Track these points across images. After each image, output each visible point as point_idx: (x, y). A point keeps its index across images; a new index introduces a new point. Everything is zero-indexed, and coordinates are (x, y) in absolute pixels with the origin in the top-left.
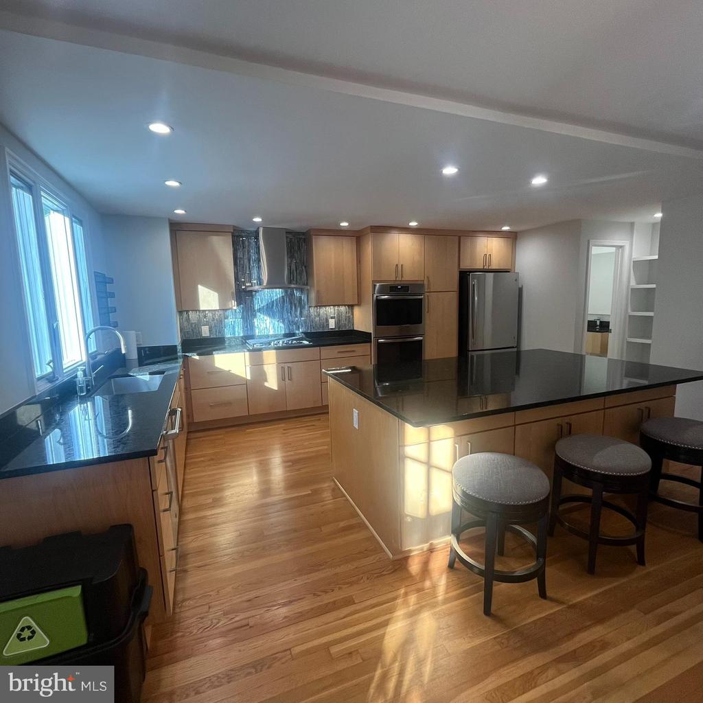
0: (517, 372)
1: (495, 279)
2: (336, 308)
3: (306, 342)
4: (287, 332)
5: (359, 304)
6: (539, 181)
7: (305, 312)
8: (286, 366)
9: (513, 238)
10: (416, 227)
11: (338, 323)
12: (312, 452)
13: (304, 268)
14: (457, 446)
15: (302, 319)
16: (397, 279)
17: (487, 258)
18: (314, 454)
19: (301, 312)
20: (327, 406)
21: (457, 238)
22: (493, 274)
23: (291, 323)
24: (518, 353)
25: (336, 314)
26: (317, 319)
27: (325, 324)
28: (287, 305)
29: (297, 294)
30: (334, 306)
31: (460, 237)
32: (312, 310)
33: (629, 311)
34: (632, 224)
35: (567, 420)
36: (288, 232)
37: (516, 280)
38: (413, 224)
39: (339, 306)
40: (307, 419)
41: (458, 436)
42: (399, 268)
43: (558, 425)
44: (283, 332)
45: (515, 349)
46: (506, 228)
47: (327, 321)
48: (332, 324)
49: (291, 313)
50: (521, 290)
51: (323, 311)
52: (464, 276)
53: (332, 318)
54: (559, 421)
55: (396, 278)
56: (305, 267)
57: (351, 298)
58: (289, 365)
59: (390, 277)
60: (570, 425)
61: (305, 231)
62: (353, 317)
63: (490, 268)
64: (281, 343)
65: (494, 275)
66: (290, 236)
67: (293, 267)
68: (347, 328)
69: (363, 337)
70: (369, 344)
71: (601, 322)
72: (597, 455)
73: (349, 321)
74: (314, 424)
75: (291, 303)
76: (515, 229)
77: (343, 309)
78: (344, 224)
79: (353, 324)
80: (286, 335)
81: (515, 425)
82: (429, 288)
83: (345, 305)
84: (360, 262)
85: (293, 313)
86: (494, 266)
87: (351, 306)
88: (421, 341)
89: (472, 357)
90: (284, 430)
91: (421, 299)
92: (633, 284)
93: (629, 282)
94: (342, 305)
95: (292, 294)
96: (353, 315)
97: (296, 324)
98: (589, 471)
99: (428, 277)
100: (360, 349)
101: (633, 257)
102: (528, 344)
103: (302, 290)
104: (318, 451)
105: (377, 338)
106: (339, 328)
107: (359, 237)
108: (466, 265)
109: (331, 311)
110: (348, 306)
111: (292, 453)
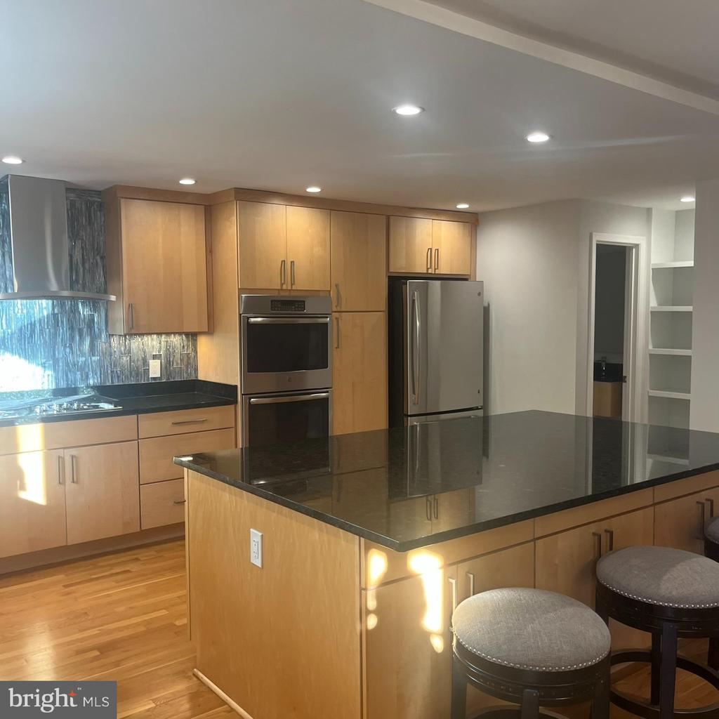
0: (486, 453)
1: (444, 291)
2: (163, 338)
3: (106, 406)
4: (63, 385)
5: (210, 332)
6: (538, 138)
7: (101, 345)
8: (67, 454)
9: (473, 222)
10: (318, 196)
11: (166, 368)
12: (138, 625)
13: (98, 258)
14: (453, 581)
15: (93, 358)
16: (284, 287)
17: (433, 254)
18: (143, 629)
19: (92, 346)
20: (181, 525)
21: (384, 219)
22: (439, 282)
23: (70, 367)
24: (486, 419)
25: (163, 349)
26: (125, 359)
27: (142, 370)
28: (63, 330)
29: (84, 311)
30: (159, 334)
31: (388, 217)
32: (115, 342)
33: (650, 347)
34: (649, 211)
35: (605, 525)
36: (71, 189)
37: (479, 294)
38: (314, 190)
39: (168, 334)
40: (112, 559)
41: (448, 564)
42: (287, 268)
43: (594, 534)
44: (54, 387)
45: (480, 413)
46: (463, 206)
47: (145, 362)
48: (155, 370)
49: (71, 347)
50: (486, 311)
51: (136, 343)
52: (396, 284)
53: (155, 357)
54: (593, 528)
55: (282, 284)
56: (102, 258)
57: (194, 318)
58: (74, 452)
59: (270, 281)
60: (612, 533)
61: (102, 189)
62: (196, 356)
63: (437, 272)
64: (55, 407)
65: (441, 284)
66: (72, 196)
67: (78, 256)
68: (185, 377)
69: (221, 394)
70: (232, 407)
71: (607, 365)
72: (665, 577)
73: (188, 363)
74: (127, 568)
75: (72, 328)
76: (478, 208)
77: (176, 340)
78: (187, 182)
79: (196, 370)
80: (58, 393)
81: (535, 540)
82: (339, 303)
83: (180, 334)
84: (211, 252)
85: (76, 348)
86: (444, 269)
87: (192, 336)
88: (326, 400)
89: (413, 427)
90: (65, 586)
91: (326, 324)
92: (653, 303)
93: (648, 302)
94: (175, 333)
95: (74, 310)
96: (195, 351)
97: (82, 369)
98: (655, 605)
99: (337, 286)
100: (214, 416)
101: (652, 262)
102: (502, 404)
103: (94, 304)
104: (148, 622)
105: (247, 395)
106: (169, 375)
107: (210, 206)
108: (399, 266)
109: (152, 344)
110: (187, 334)
111: (95, 631)
